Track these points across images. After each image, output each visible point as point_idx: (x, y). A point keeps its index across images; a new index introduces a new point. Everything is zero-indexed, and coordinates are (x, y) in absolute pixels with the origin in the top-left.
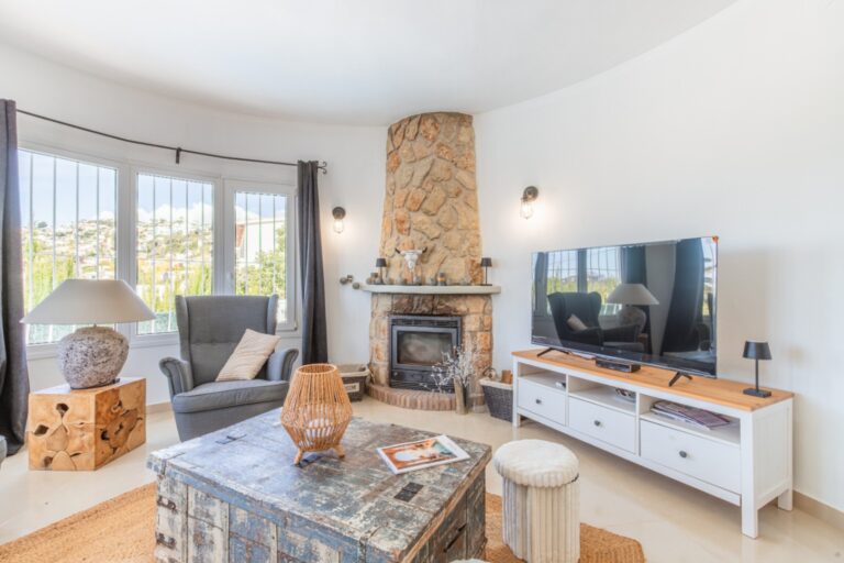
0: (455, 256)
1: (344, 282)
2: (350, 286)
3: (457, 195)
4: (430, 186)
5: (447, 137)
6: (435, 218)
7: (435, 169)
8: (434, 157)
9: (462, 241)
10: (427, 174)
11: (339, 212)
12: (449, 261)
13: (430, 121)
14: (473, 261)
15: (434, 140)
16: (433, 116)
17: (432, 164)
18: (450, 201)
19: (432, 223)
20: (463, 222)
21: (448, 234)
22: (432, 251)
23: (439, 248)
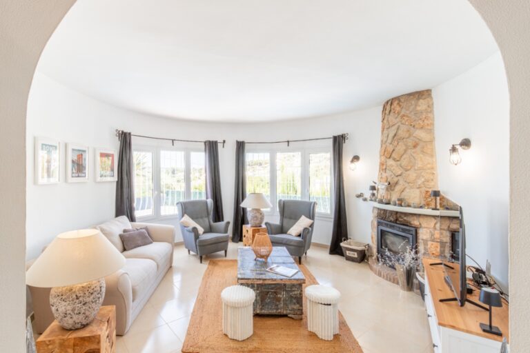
0: (412, 188)
1: (359, 196)
2: (361, 199)
3: (415, 147)
4: (396, 143)
5: (407, 110)
6: (399, 163)
7: (400, 132)
8: (399, 124)
9: (418, 177)
10: (395, 135)
11: (356, 158)
12: (407, 190)
13: (396, 102)
14: (427, 192)
15: (399, 113)
16: (398, 98)
17: (398, 129)
18: (409, 151)
19: (397, 166)
20: (419, 164)
21: (408, 172)
22: (397, 183)
23: (401, 182)
